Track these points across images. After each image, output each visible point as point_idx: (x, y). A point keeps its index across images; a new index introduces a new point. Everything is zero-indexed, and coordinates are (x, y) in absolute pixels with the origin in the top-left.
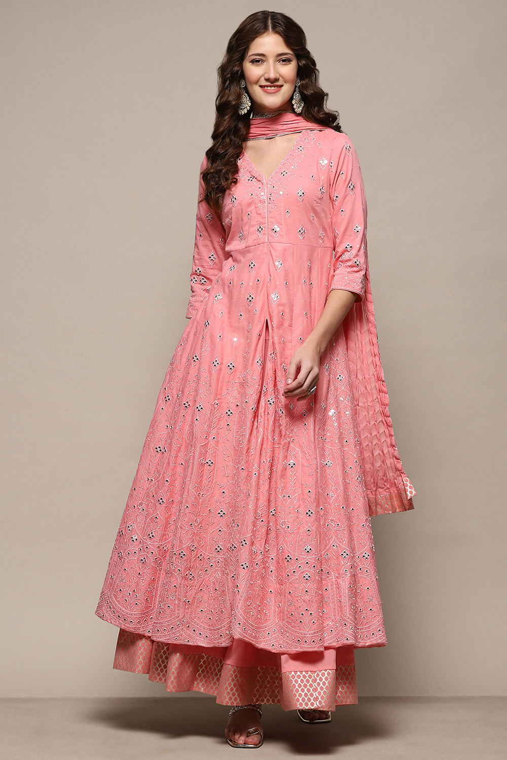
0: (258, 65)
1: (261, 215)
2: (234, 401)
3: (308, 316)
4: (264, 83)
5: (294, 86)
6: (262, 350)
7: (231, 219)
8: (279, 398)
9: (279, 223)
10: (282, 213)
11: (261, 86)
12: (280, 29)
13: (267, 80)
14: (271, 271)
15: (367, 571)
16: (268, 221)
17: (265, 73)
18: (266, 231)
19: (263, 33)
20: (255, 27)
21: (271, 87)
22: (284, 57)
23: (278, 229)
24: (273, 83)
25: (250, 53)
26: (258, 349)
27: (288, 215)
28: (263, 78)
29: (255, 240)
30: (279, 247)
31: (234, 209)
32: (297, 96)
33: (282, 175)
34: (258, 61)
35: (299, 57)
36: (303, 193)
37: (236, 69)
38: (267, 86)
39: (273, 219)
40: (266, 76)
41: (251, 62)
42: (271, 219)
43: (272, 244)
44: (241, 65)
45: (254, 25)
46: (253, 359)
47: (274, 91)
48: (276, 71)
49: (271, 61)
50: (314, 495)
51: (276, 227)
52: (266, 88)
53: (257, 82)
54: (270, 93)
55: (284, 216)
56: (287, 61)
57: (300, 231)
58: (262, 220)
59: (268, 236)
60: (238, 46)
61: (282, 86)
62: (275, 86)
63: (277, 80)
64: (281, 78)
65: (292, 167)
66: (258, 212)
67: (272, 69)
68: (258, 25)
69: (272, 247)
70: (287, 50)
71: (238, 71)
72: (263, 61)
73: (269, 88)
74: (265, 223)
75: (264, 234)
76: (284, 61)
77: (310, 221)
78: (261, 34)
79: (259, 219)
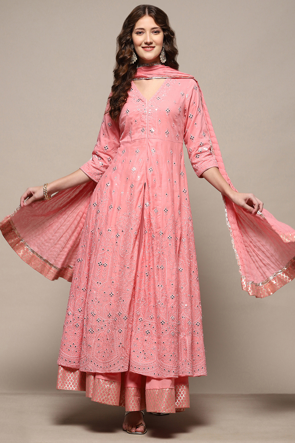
0: (140, 35)
1: (143, 122)
2: (121, 228)
3: (171, 181)
4: (144, 45)
5: (162, 47)
6: (142, 200)
7: (125, 123)
8: (152, 229)
9: (154, 127)
10: (157, 122)
11: (143, 47)
12: (153, 14)
13: (146, 43)
14: (149, 154)
15: (198, 333)
16: (148, 126)
17: (145, 40)
18: (147, 132)
19: (143, 16)
20: (138, 13)
21: (148, 47)
22: (155, 30)
23: (153, 131)
24: (149, 45)
25: (136, 28)
26: (139, 200)
27: (159, 123)
28: (144, 43)
29: (140, 136)
30: (154, 141)
31: (127, 117)
32: (163, 53)
33: (157, 99)
34: (140, 33)
35: (164, 30)
36: (169, 111)
37: (128, 38)
38: (146, 47)
39: (151, 125)
40: (145, 41)
41: (136, 33)
42: (150, 125)
43: (149, 139)
44: (131, 35)
45: (138, 12)
46: (137, 205)
47: (150, 50)
48: (151, 38)
49: (148, 32)
50: (175, 286)
51: (152, 129)
52: (145, 48)
53: (140, 45)
54: (148, 51)
55: (157, 123)
56: (157, 32)
57: (166, 132)
58: (144, 125)
59: (147, 134)
60: (129, 24)
61: (154, 47)
62: (150, 47)
63: (151, 43)
64: (154, 43)
65: (163, 95)
66: (142, 120)
67: (149, 37)
68: (140, 12)
69: (150, 141)
70: (156, 26)
71: (129, 39)
72: (143, 33)
73: (147, 48)
74: (146, 127)
75: (145, 133)
76: (155, 32)
77: (172, 127)
78: (142, 17)
79: (143, 124)
